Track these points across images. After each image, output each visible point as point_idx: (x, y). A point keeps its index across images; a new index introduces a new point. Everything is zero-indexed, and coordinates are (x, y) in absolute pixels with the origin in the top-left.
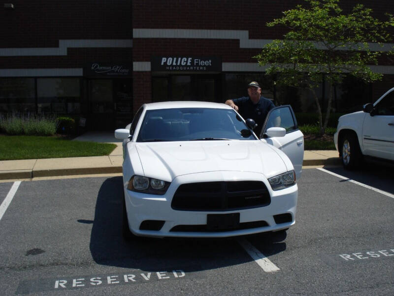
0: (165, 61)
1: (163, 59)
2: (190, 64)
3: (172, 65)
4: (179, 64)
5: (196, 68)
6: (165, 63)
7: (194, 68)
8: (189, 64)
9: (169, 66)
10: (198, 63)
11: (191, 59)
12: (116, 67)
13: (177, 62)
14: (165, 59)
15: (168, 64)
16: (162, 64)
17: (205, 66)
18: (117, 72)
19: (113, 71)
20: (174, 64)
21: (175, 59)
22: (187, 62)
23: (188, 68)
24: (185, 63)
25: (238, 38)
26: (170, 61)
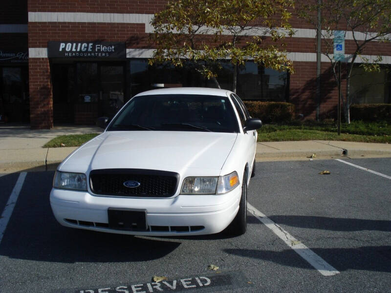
0: (64, 47)
1: (62, 44)
2: (91, 50)
3: (71, 51)
4: (78, 50)
5: (98, 55)
6: (64, 49)
7: (95, 54)
8: (89, 50)
9: (68, 52)
10: (100, 49)
11: (92, 44)
12: (21, 54)
13: (76, 48)
14: (64, 44)
15: (67, 50)
16: (61, 50)
17: (107, 52)
18: (21, 58)
19: (17, 59)
20: (74, 50)
21: (75, 44)
22: (87, 48)
23: (89, 54)
24: (85, 49)
25: (144, 22)
26: (69, 47)
